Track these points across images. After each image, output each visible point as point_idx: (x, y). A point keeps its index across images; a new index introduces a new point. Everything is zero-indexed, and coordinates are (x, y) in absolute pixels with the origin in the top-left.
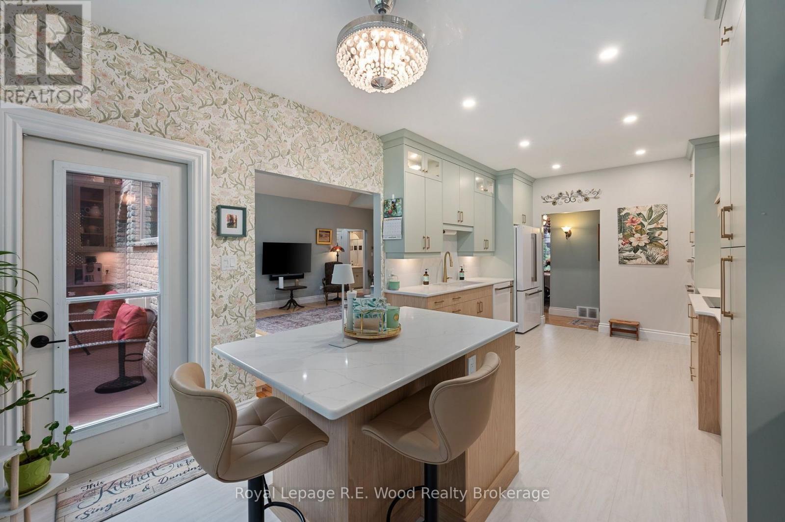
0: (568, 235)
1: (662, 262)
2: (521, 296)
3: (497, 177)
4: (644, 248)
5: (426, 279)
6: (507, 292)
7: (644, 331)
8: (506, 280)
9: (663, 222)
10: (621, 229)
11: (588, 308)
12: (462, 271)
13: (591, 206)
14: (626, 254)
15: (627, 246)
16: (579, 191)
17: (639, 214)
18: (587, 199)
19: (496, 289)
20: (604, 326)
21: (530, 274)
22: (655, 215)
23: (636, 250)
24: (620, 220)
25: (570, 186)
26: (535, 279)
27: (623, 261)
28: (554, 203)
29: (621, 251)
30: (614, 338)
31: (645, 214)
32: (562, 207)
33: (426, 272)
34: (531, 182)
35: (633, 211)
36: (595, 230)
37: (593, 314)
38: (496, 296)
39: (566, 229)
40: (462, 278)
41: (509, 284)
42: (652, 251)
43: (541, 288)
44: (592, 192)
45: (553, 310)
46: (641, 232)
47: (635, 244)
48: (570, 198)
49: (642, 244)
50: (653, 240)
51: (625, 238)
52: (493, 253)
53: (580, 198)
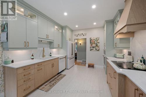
0: (80, 44)
1: (98, 50)
2: (68, 59)
3: (62, 28)
4: (95, 47)
5: (32, 57)
6: (64, 59)
7: (95, 66)
8: (64, 55)
9: (99, 41)
10: (91, 43)
11: (84, 60)
12: (51, 53)
13: (84, 37)
14: (91, 48)
15: (92, 47)
16: (82, 34)
17: (94, 39)
18: (84, 36)
19: (60, 59)
20: (87, 65)
21: (71, 54)
22: (97, 39)
23: (93, 47)
24: (90, 41)
25: (80, 32)
26: (72, 55)
27: (91, 50)
28: (77, 36)
29: (90, 48)
30: (89, 68)
31: (95, 39)
32: (79, 37)
33: (33, 55)
34: (72, 31)
35: (93, 39)
36: (85, 43)
37: (85, 61)
38: (60, 61)
39: (80, 43)
40: (51, 56)
41: (65, 56)
42: (97, 48)
43: (74, 57)
44: (85, 34)
45: (78, 61)
46: (94, 43)
47: (93, 46)
48: (80, 35)
49: (94, 46)
50: (97, 45)
51: (91, 45)
52: (62, 48)
53: (82, 35)
